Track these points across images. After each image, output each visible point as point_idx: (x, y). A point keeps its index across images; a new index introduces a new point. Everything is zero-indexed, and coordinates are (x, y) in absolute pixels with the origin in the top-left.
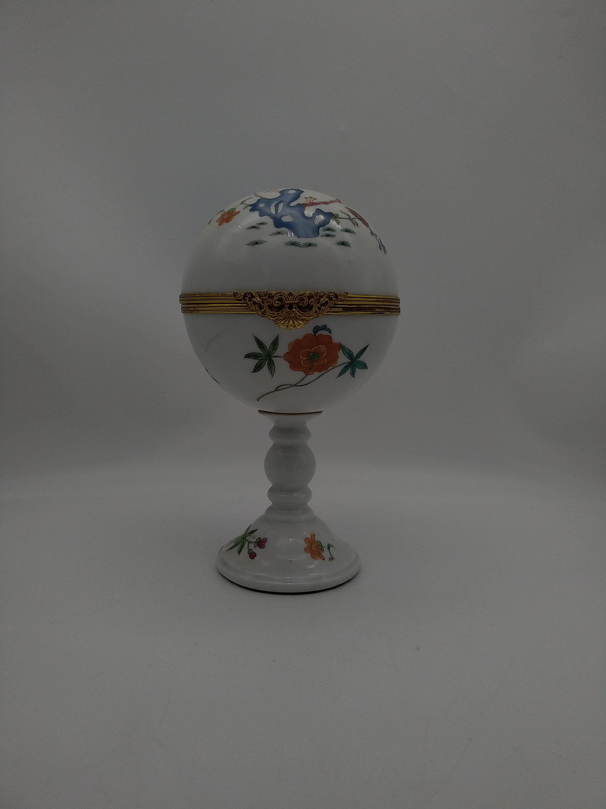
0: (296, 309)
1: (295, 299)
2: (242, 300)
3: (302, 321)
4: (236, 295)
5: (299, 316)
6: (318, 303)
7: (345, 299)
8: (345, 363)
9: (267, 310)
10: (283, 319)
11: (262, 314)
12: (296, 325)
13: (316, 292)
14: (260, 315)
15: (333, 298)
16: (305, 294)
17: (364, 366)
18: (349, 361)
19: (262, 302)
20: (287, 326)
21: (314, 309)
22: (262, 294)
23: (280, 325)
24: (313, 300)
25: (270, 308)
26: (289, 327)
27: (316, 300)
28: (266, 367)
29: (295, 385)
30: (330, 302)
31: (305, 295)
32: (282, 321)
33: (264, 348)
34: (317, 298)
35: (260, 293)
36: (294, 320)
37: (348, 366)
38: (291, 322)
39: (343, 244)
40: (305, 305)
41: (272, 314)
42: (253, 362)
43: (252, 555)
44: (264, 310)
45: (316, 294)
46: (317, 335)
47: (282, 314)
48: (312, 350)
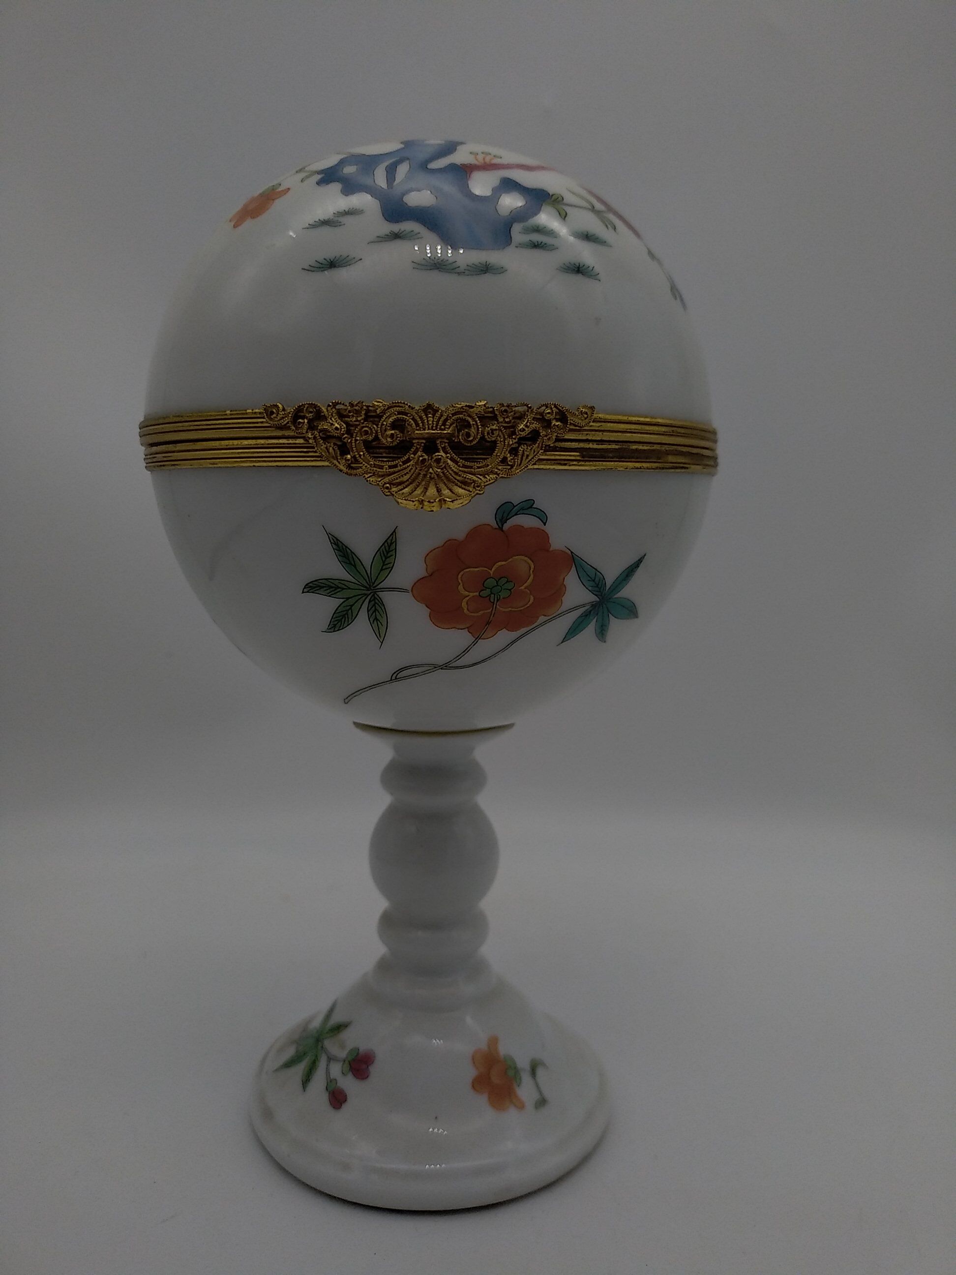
0: (446, 453)
1: (444, 424)
2: (289, 428)
3: (463, 488)
4: (272, 413)
5: (456, 474)
6: (510, 436)
7: (586, 425)
8: (584, 605)
9: (360, 456)
10: (408, 480)
11: (349, 467)
12: (448, 500)
13: (505, 405)
14: (341, 471)
15: (554, 422)
16: (472, 407)
17: (630, 611)
18: (593, 598)
19: (348, 432)
20: (421, 502)
21: (501, 452)
22: (346, 410)
23: (400, 501)
24: (494, 427)
25: (371, 451)
26: (426, 503)
27: (504, 427)
28: (363, 617)
29: (446, 666)
30: (544, 433)
31: (472, 410)
32: (406, 487)
33: (355, 566)
34: (507, 420)
35: (341, 407)
36: (441, 485)
37: (590, 612)
38: (432, 491)
39: (578, 269)
40: (471, 441)
41: (375, 466)
42: (327, 605)
43: (337, 1099)
44: (354, 457)
45: (503, 409)
46: (506, 527)
47: (406, 465)
48: (493, 569)
